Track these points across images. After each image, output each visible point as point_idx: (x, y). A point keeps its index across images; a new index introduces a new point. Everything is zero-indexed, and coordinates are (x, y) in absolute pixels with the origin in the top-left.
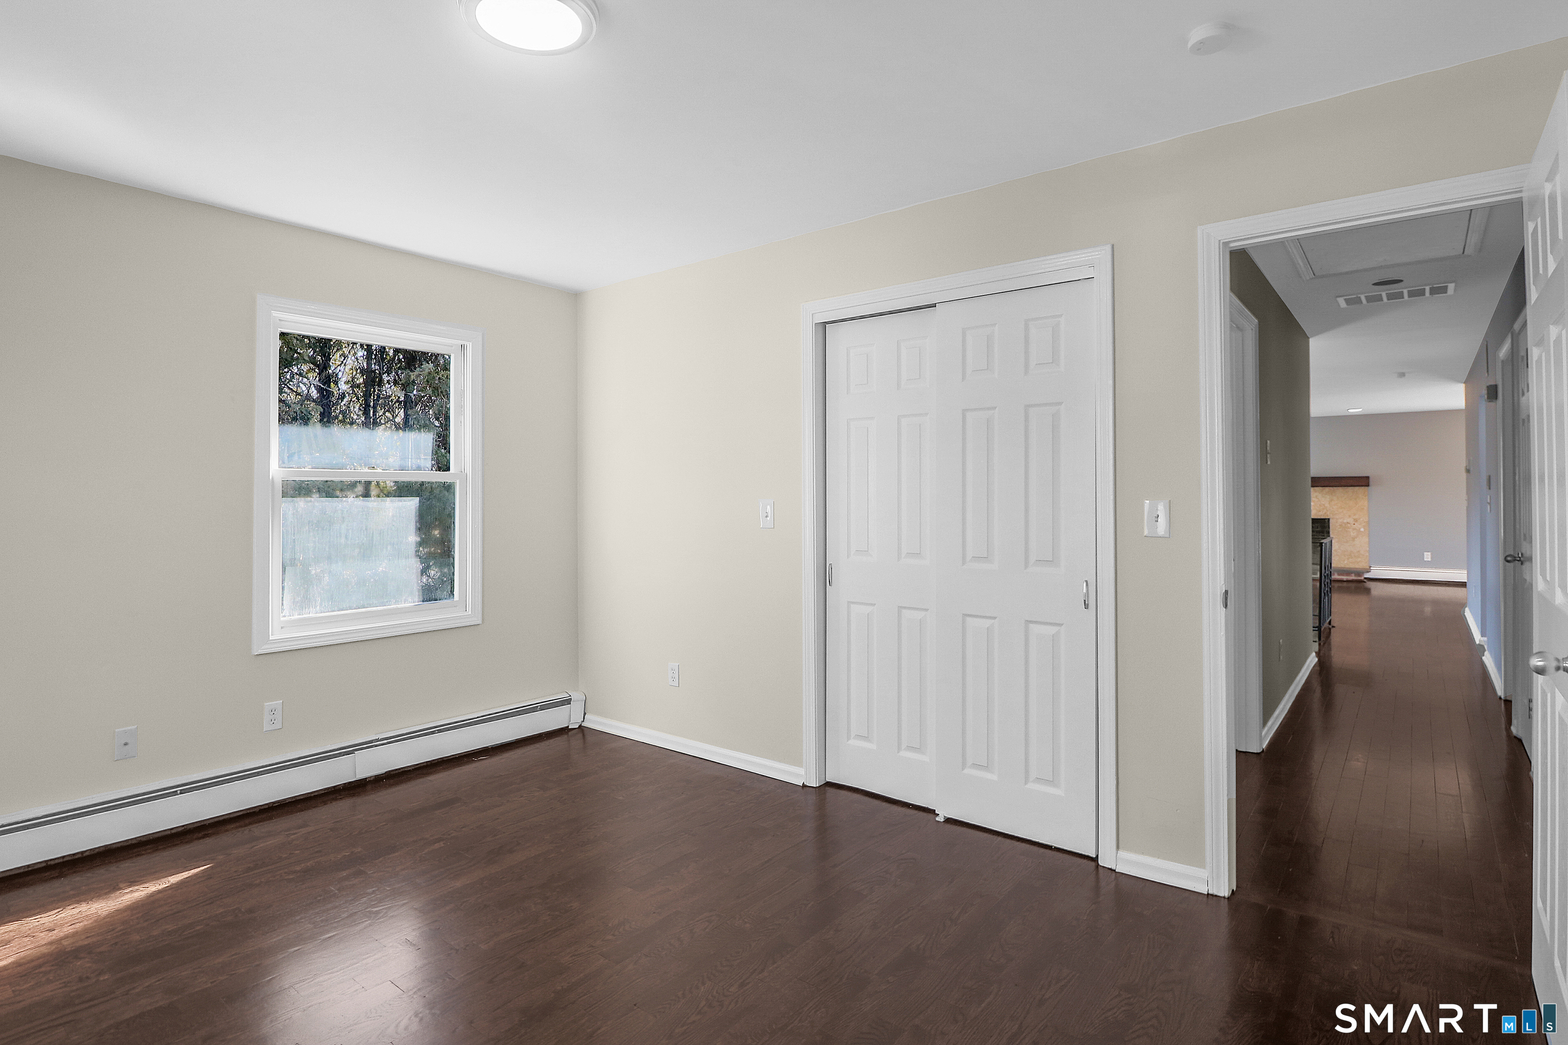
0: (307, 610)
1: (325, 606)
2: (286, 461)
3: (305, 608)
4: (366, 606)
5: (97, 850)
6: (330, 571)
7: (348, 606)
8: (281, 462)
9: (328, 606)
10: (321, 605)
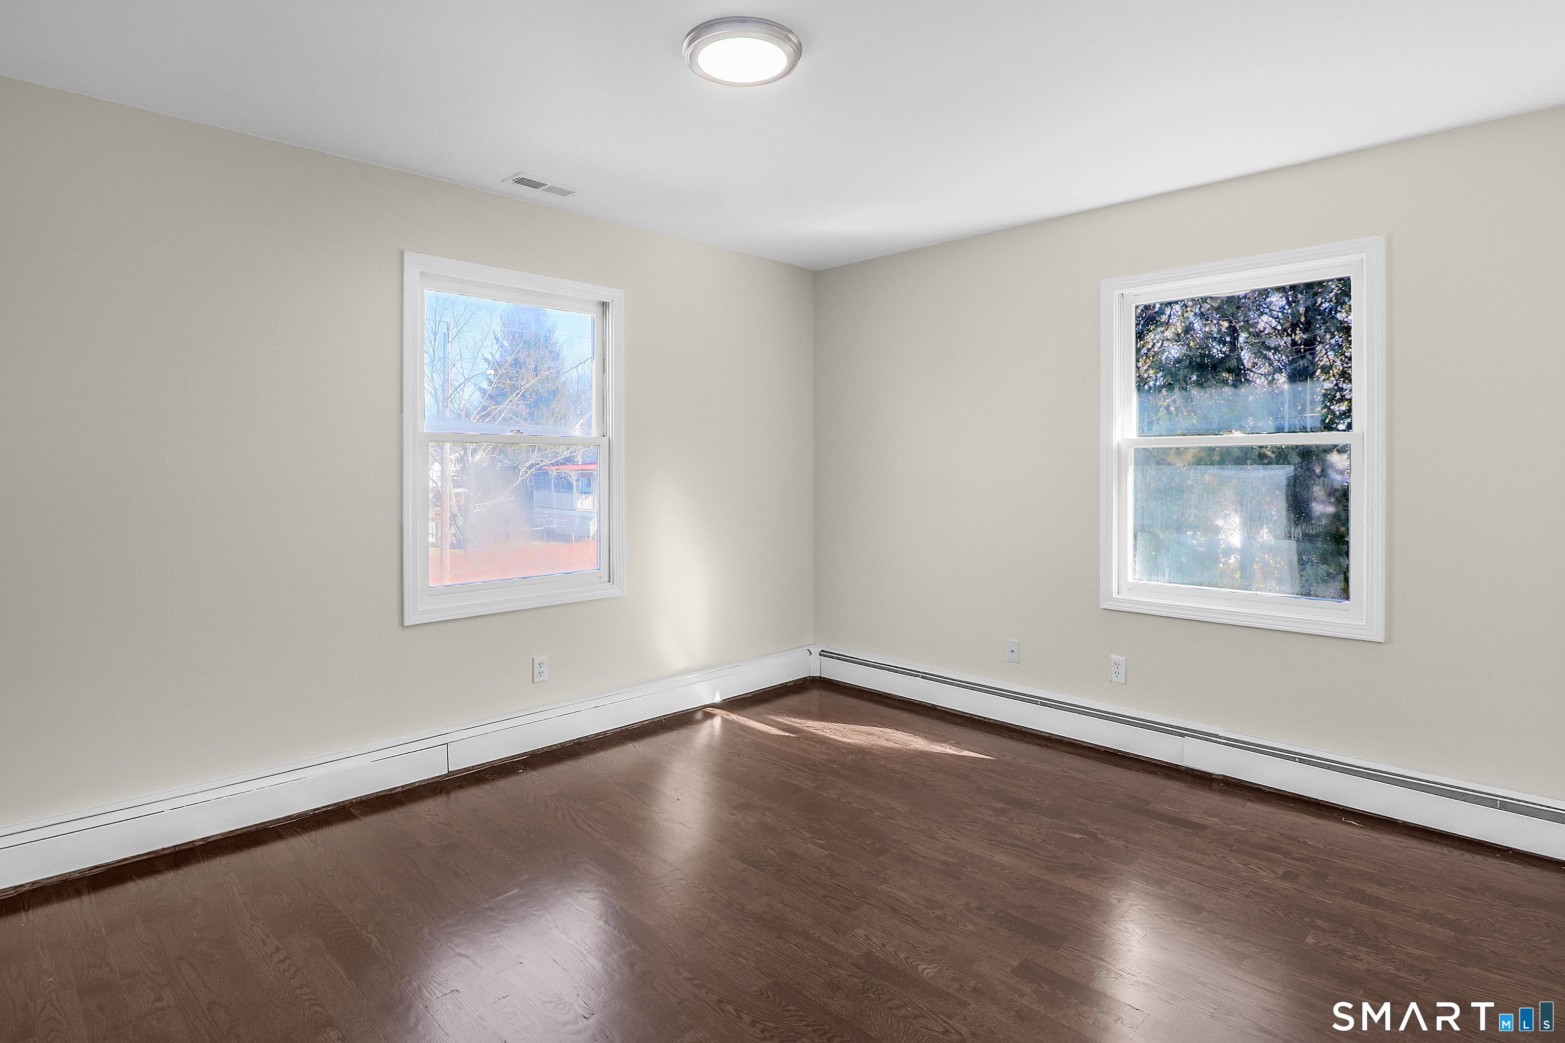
0: (1155, 577)
1: (1174, 577)
2: (1146, 430)
3: (1154, 575)
4: (1220, 585)
5: (997, 722)
6: (1179, 542)
7: (1199, 581)
8: (1141, 431)
9: (1177, 577)
10: (1170, 575)
